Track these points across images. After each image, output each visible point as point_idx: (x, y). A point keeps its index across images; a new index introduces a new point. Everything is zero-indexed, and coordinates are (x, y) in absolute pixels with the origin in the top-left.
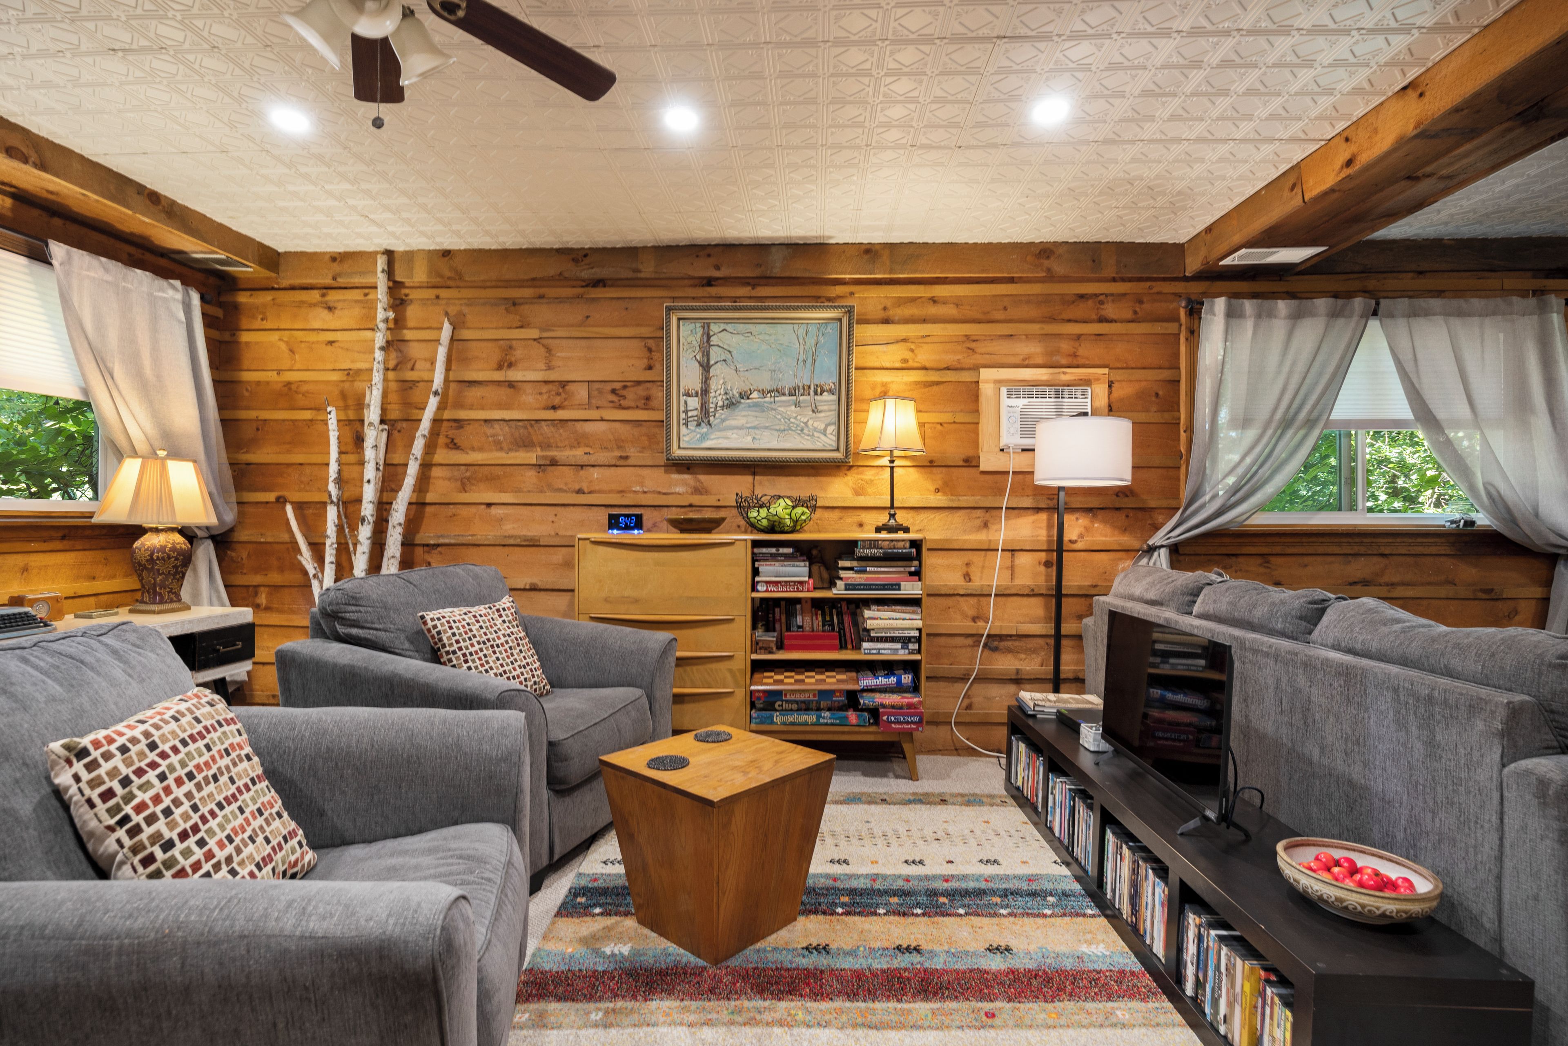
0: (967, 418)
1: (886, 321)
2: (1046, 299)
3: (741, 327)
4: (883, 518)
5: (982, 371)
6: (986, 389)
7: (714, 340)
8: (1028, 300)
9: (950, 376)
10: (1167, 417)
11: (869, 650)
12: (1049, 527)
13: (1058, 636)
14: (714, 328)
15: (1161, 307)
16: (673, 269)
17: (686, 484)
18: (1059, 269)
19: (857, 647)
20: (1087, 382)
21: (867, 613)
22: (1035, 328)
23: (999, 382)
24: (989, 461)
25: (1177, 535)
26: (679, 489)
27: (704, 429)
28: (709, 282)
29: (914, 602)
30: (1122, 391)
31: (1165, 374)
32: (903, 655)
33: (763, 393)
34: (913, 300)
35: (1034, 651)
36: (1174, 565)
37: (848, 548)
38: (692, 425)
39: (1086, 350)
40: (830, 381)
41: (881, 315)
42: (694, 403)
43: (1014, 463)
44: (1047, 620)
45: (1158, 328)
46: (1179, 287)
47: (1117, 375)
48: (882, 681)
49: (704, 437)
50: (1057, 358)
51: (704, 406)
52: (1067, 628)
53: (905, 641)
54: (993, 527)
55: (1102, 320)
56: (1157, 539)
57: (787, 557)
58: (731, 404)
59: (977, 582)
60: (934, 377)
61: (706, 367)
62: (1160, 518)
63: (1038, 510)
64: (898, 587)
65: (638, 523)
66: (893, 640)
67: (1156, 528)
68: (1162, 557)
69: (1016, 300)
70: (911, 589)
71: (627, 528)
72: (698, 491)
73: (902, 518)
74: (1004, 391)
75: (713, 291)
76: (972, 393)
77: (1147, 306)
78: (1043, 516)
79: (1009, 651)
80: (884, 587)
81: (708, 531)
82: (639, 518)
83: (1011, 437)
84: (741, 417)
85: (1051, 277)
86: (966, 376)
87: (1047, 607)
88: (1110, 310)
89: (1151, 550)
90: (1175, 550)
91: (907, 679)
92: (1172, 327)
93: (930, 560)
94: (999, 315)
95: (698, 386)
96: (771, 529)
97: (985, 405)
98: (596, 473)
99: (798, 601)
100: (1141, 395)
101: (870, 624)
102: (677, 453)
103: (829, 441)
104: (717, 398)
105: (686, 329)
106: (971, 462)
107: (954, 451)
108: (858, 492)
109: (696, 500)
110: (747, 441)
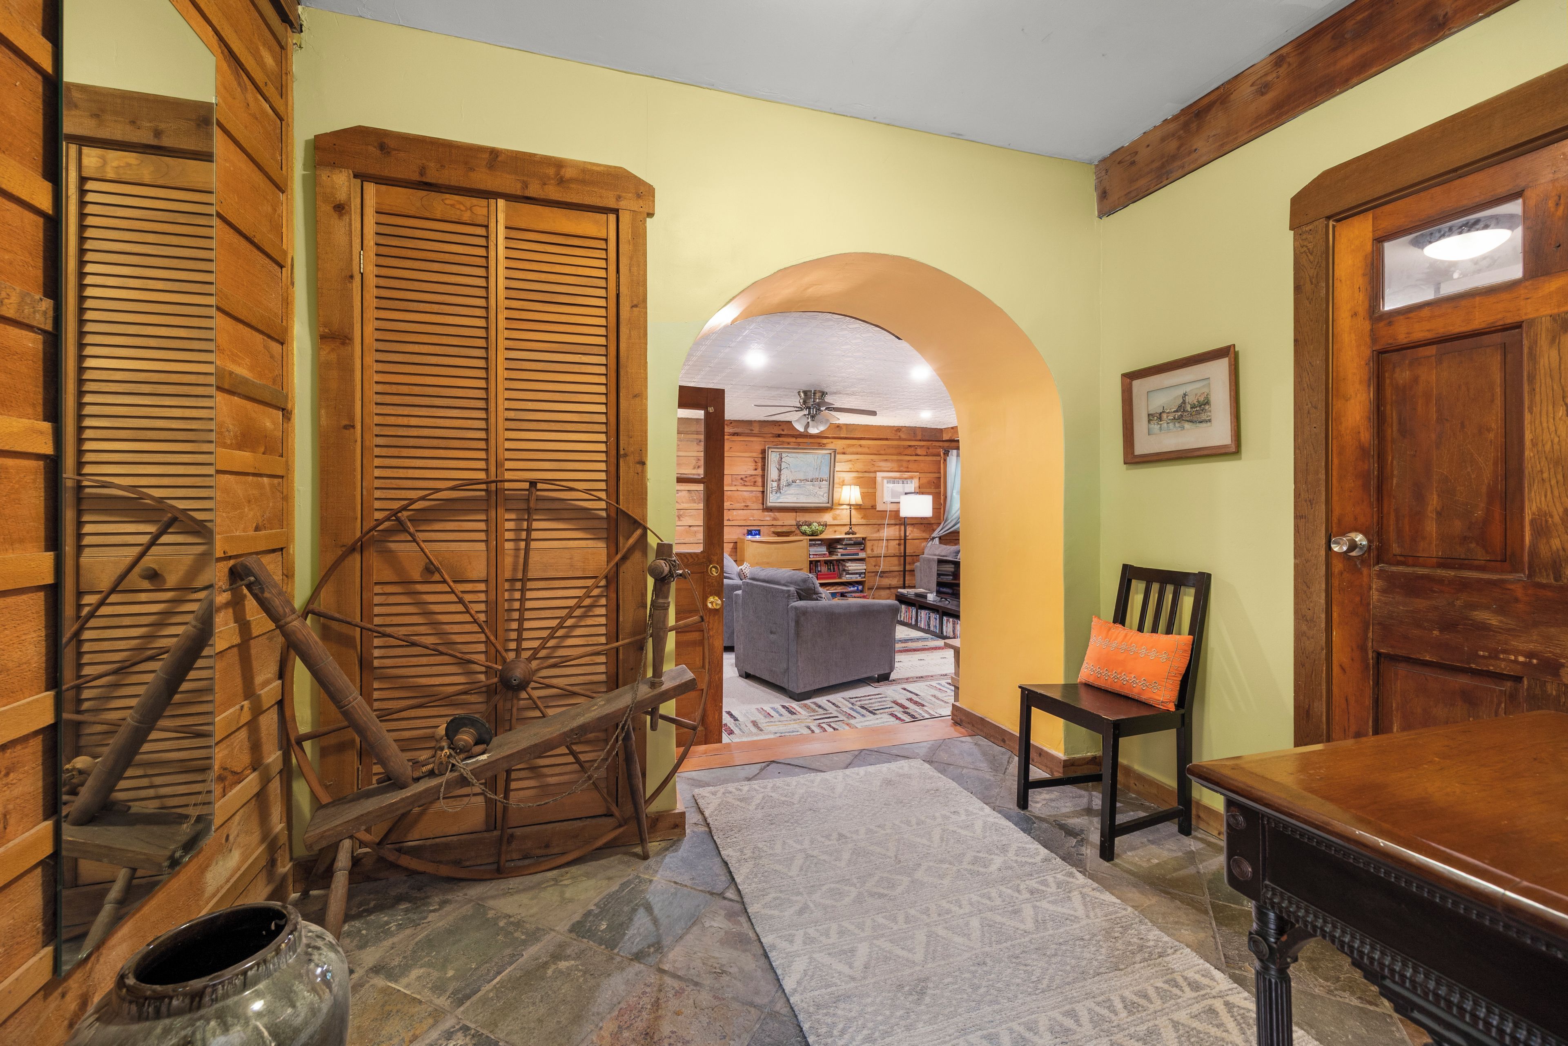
0: (871, 490)
1: (844, 453)
2: (898, 447)
3: (794, 455)
4: (847, 529)
5: (878, 473)
6: (879, 479)
7: (783, 460)
8: (892, 447)
9: (867, 475)
10: (937, 490)
11: (846, 578)
12: (900, 530)
13: (905, 571)
14: (784, 455)
15: (935, 451)
16: (766, 430)
17: (770, 516)
18: (903, 436)
19: (840, 577)
20: (912, 478)
21: (847, 565)
22: (895, 457)
23: (883, 478)
24: (880, 507)
25: (942, 533)
26: (768, 519)
27: (778, 494)
28: (779, 436)
29: (862, 560)
30: (924, 481)
31: (937, 475)
32: (859, 579)
33: (801, 480)
34: (853, 445)
35: (895, 577)
36: (940, 543)
37: (839, 541)
38: (774, 493)
39: (912, 466)
40: (826, 476)
41: (842, 451)
42: (775, 484)
43: (890, 507)
44: (900, 565)
45: (934, 458)
46: (941, 444)
47: (922, 475)
48: (852, 589)
49: (778, 498)
50: (902, 469)
51: (778, 485)
52: (908, 568)
53: (860, 574)
54: (881, 531)
55: (917, 455)
56: (934, 535)
57: (819, 545)
58: (789, 485)
59: (876, 553)
60: (861, 475)
61: (780, 470)
62: (935, 527)
63: (896, 524)
64: (858, 554)
65: (758, 533)
66: (856, 574)
67: (934, 530)
68: (937, 541)
69: (889, 446)
70: (862, 555)
71: (756, 535)
72: (775, 519)
73: (854, 529)
74: (885, 481)
75: (781, 439)
76: (874, 481)
77: (931, 450)
78: (897, 527)
79: (887, 577)
80: (853, 555)
81: (788, 536)
82: (759, 531)
83: (888, 498)
84: (792, 490)
85: (900, 439)
86: (872, 475)
87: (899, 561)
88: (919, 451)
89: (934, 538)
90: (940, 538)
91: (860, 587)
92: (938, 458)
93: (869, 544)
94: (882, 452)
95: (777, 478)
96: (812, 535)
97: (878, 486)
98: (735, 512)
99: (819, 561)
100: (929, 482)
101: (850, 568)
102: (769, 504)
103: (825, 499)
104: (783, 482)
105: (774, 454)
106: (874, 507)
107: (869, 504)
108: (834, 518)
109: (775, 523)
110: (795, 500)
